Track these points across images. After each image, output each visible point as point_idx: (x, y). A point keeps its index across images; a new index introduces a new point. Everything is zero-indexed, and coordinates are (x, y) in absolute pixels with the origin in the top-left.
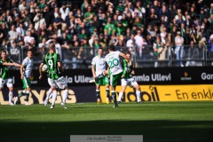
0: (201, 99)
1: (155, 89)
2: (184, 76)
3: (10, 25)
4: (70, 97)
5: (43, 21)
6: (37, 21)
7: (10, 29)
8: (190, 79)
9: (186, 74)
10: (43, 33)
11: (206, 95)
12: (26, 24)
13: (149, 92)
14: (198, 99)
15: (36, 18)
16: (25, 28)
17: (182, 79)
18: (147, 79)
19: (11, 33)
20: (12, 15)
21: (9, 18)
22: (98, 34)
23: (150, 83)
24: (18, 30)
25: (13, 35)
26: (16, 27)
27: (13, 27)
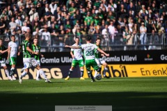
0: (160, 75)
1: (125, 67)
2: (147, 58)
3: (10, 17)
4: (57, 74)
5: (36, 14)
6: (31, 15)
7: (10, 21)
8: (152, 59)
9: (149, 56)
10: (36, 24)
11: (164, 72)
12: (23, 17)
13: (120, 70)
14: (158, 76)
15: (31, 12)
16: (22, 20)
17: (146, 59)
18: (118, 59)
19: (11, 24)
20: (12, 10)
21: (10, 12)
22: (80, 25)
23: (120, 63)
24: (17, 21)
25: (13, 25)
26: (15, 19)
27: (13, 19)
